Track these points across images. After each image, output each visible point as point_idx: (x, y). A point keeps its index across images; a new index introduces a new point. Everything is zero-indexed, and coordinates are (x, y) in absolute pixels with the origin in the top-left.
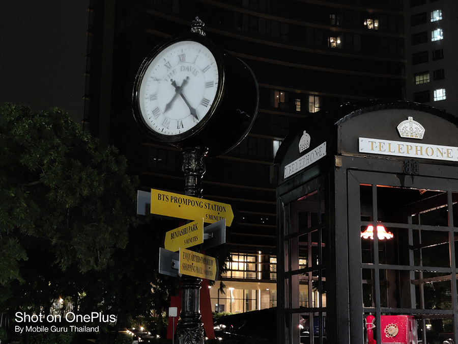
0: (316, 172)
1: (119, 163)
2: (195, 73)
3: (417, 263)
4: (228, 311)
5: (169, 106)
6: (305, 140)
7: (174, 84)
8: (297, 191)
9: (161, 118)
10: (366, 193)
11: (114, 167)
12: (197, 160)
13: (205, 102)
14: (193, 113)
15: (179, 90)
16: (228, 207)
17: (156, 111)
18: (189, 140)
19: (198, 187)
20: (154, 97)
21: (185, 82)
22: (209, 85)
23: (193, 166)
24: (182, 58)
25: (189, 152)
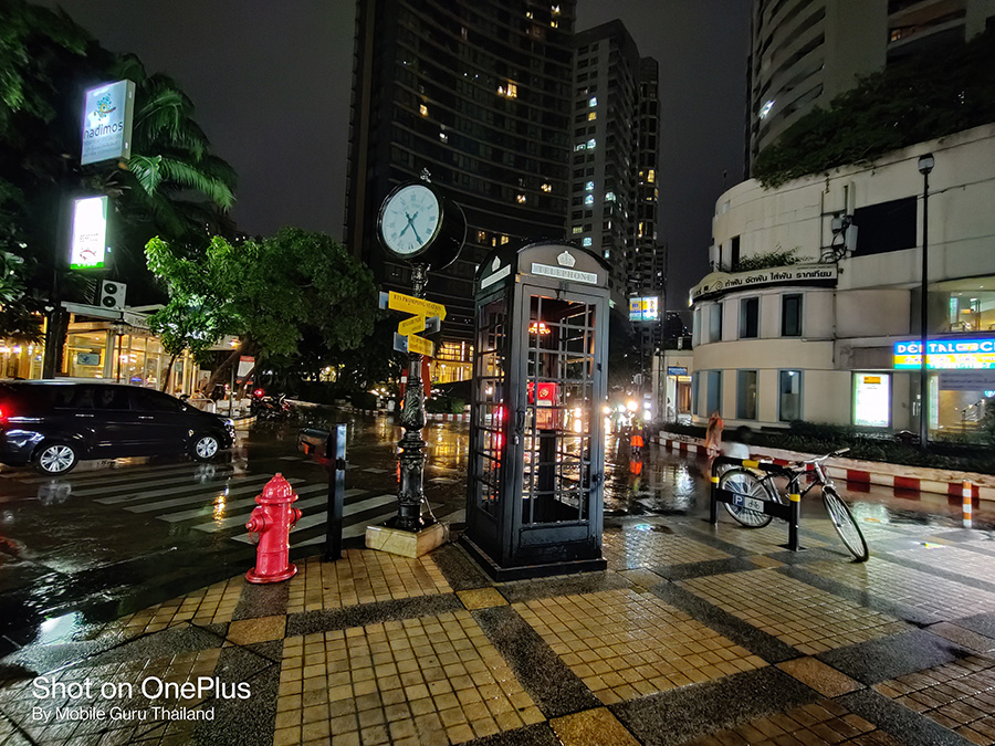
0: (502, 286)
1: (368, 275)
2: (422, 209)
3: (563, 350)
4: (441, 381)
5: (403, 233)
6: (497, 262)
7: (408, 216)
8: (490, 298)
9: (397, 240)
10: (534, 301)
11: (365, 278)
12: (422, 272)
13: (429, 231)
14: (419, 239)
15: (410, 220)
16: (443, 307)
17: (394, 235)
18: (418, 258)
19: (422, 291)
20: (393, 225)
21: (415, 215)
22: (432, 219)
23: (419, 276)
24: (413, 198)
25: (416, 266)
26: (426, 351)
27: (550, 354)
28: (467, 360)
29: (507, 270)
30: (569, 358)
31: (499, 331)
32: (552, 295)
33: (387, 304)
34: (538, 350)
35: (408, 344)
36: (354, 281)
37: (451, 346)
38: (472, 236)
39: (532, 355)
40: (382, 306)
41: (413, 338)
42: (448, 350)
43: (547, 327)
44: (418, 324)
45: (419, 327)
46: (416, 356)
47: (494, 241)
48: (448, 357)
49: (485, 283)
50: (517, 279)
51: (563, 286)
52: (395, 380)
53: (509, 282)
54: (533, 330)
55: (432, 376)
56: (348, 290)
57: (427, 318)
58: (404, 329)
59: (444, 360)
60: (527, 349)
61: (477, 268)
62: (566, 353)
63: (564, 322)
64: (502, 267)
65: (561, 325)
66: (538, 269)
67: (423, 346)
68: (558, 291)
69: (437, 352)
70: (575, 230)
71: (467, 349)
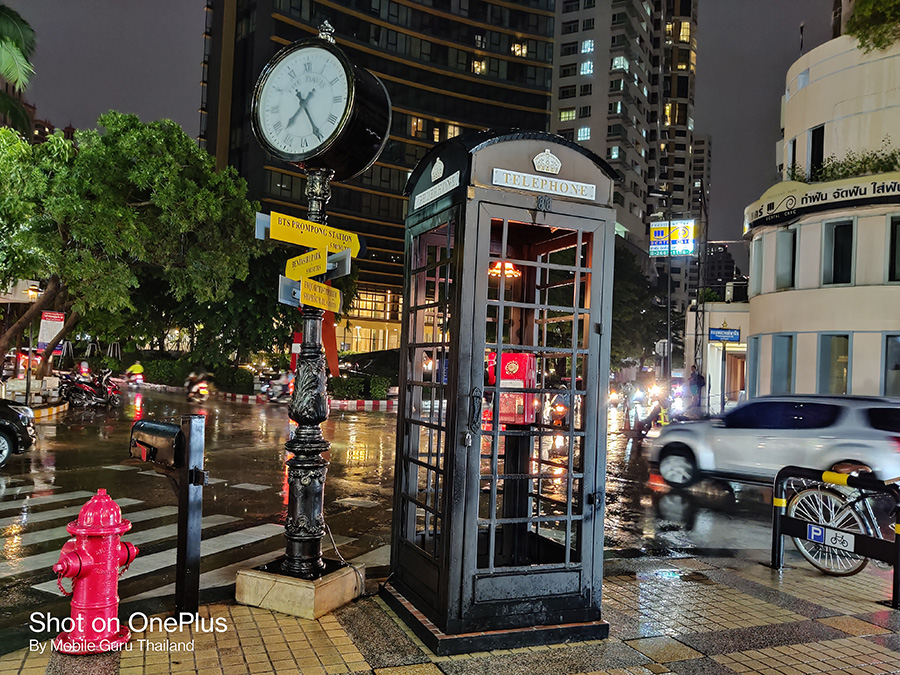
0: (447, 204)
1: (238, 186)
2: (322, 85)
3: (542, 302)
4: (354, 351)
5: (292, 121)
6: (438, 168)
7: (299, 95)
8: (427, 224)
9: (283, 133)
10: (496, 227)
11: (234, 191)
12: (322, 183)
13: (332, 118)
14: (316, 132)
15: (303, 102)
16: (355, 237)
17: (277, 125)
18: (314, 161)
19: (322, 212)
20: (275, 110)
21: (310, 94)
22: (336, 99)
23: (318, 189)
24: (308, 67)
25: (313, 173)
26: (330, 304)
27: (522, 309)
28: (394, 317)
29: (454, 181)
30: (552, 314)
31: (443, 275)
32: (526, 218)
33: (267, 231)
34: (501, 303)
35: (300, 294)
36: (216, 197)
37: (370, 297)
38: (402, 126)
39: (492, 311)
40: (259, 235)
41: (307, 285)
42: (366, 303)
43: (516, 267)
44: (315, 263)
45: (318, 267)
46: (314, 312)
47: (436, 133)
48: (364, 314)
49: (421, 200)
50: (470, 193)
51: (543, 202)
52: (282, 348)
53: (458, 197)
54: (496, 272)
55: (339, 342)
56: (207, 210)
57: (330, 254)
58: (295, 271)
59: (358, 318)
60: (484, 302)
61: (410, 174)
62: (546, 307)
63: (544, 260)
64: (446, 174)
65: (538, 264)
66: (502, 177)
67: (324, 295)
68: (534, 211)
69: (346, 306)
70: (565, 116)
71: (395, 302)
